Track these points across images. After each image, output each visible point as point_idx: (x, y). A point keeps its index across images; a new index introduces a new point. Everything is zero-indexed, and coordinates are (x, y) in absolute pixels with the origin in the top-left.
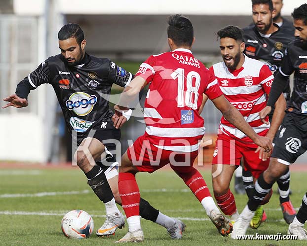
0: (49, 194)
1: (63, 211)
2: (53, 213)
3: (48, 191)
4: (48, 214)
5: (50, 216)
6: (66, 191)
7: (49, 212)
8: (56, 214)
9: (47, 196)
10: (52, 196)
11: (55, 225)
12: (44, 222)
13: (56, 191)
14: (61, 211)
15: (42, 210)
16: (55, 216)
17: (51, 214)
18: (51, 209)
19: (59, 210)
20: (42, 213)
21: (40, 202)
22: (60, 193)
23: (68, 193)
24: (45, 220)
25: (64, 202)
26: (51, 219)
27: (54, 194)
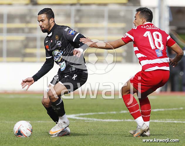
0: (160, 110)
1: (168, 119)
2: (162, 120)
3: (159, 108)
4: (159, 121)
5: (161, 122)
6: (170, 108)
7: (160, 120)
8: (164, 121)
9: (159, 111)
10: (162, 111)
11: (164, 128)
12: (157, 126)
13: (164, 108)
14: (167, 120)
15: (156, 119)
16: (163, 123)
17: (161, 121)
18: (161, 119)
19: (165, 119)
20: (156, 121)
21: (155, 114)
22: (167, 109)
23: (171, 109)
24: (157, 124)
25: (169, 114)
26: (161, 124)
27: (163, 110)
